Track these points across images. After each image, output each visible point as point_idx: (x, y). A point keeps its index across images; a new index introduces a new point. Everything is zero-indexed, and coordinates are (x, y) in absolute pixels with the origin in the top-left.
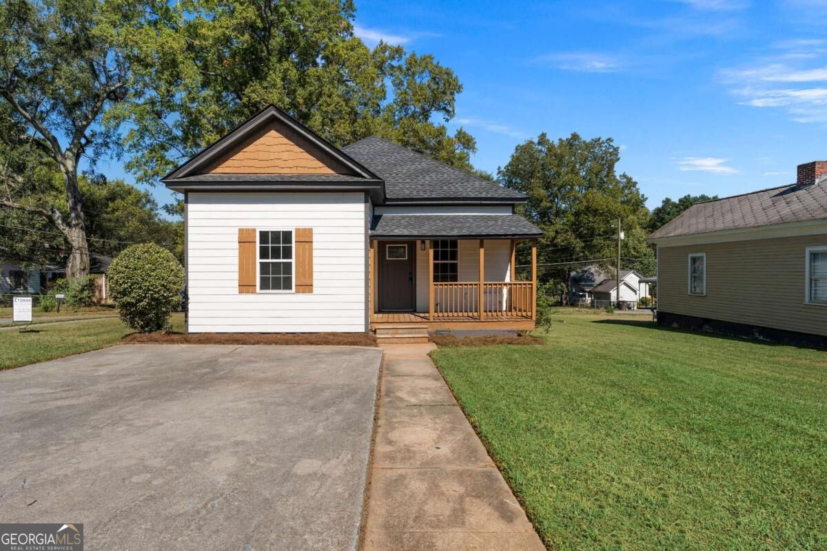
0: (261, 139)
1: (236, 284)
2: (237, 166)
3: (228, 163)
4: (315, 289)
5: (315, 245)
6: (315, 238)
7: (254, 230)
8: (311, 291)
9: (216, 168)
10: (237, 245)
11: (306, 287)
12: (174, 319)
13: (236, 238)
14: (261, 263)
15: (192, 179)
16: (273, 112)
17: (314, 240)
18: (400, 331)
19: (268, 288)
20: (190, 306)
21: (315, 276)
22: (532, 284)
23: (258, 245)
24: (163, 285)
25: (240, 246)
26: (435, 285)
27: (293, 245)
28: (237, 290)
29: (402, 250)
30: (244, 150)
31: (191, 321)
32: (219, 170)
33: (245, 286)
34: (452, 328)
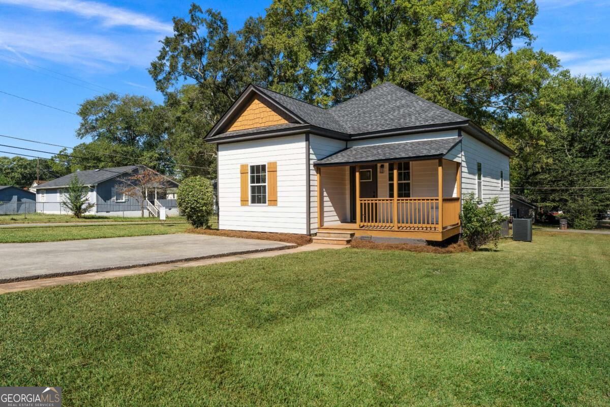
0: (250, 106)
1: (239, 200)
2: (239, 126)
3: (235, 124)
4: (279, 204)
5: (278, 173)
6: (278, 169)
7: (248, 165)
8: (276, 205)
9: (229, 128)
10: (239, 175)
11: (274, 202)
12: (212, 220)
13: (239, 171)
14: (251, 186)
15: (217, 137)
16: (252, 88)
17: (278, 170)
18: (332, 235)
19: (255, 203)
20: (220, 213)
21: (279, 194)
22: (438, 200)
23: (249, 175)
24: (195, 200)
25: (241, 176)
26: (361, 200)
27: (267, 174)
28: (239, 204)
29: (369, 173)
30: (243, 115)
31: (220, 222)
32: (231, 129)
33: (244, 202)
34: (373, 235)
